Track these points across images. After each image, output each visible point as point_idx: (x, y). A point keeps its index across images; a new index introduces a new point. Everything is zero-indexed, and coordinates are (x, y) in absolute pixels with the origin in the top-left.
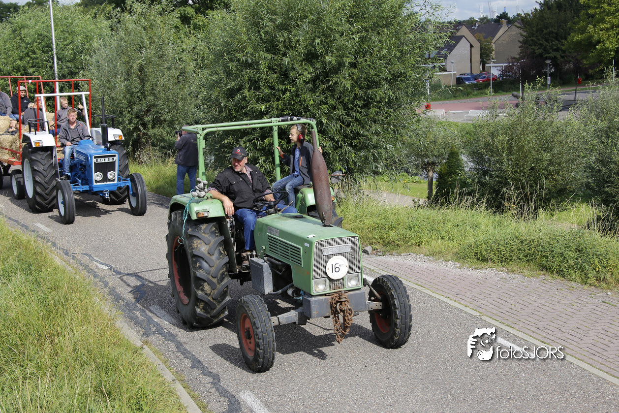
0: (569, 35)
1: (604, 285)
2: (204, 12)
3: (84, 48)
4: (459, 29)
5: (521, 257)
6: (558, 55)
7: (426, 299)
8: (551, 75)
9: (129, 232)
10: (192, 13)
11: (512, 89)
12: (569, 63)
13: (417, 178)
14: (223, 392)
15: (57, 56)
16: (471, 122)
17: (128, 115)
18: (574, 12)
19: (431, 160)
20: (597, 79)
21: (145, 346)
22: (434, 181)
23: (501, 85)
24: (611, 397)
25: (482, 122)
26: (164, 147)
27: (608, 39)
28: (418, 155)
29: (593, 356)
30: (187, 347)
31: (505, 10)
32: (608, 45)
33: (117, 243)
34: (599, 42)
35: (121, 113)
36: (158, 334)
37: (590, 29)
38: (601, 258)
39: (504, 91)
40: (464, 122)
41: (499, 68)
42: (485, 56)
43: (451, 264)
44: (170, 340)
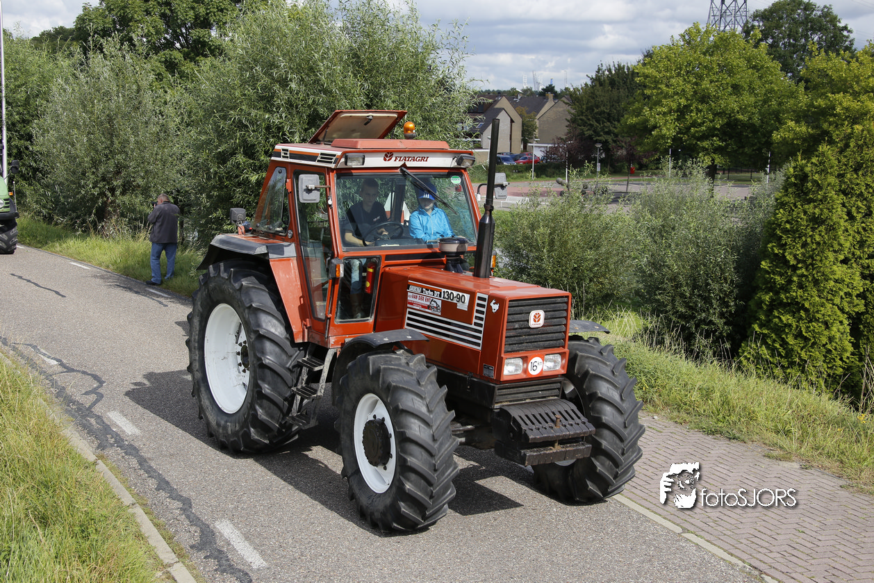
0: (623, 116)
1: (651, 407)
2: (194, 59)
3: (39, 91)
4: (499, 101)
6: (610, 138)
8: (601, 161)
9: (86, 321)
10: (180, 58)
11: (557, 174)
12: (622, 149)
14: (194, 520)
15: (6, 100)
16: (508, 210)
17: (93, 177)
18: (628, 90)
20: (651, 169)
21: (99, 461)
23: (544, 169)
24: (651, 537)
25: (521, 211)
26: (136, 219)
27: (665, 124)
29: (634, 490)
30: (153, 464)
31: (551, 82)
32: (664, 131)
33: (71, 334)
34: (655, 127)
35: (84, 174)
36: (117, 447)
37: (646, 111)
38: (649, 376)
39: (547, 176)
40: (500, 209)
41: (543, 149)
42: (527, 134)
44: (132, 455)
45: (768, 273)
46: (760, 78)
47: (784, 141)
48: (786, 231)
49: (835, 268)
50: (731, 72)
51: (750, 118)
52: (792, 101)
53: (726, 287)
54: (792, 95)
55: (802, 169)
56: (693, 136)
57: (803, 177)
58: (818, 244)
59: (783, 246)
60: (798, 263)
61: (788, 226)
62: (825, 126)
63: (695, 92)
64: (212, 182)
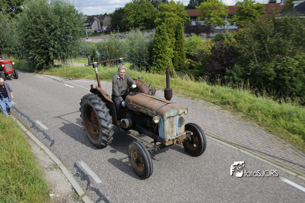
0: (122, 19)
4: (94, 18)
5: (111, 77)
6: (120, 24)
7: (86, 91)
8: (119, 29)
11: (109, 33)
12: (123, 26)
13: (85, 58)
14: (30, 121)
16: (98, 42)
18: (123, 13)
19: (88, 53)
22: (90, 59)
23: (106, 32)
25: (101, 42)
26: (9, 54)
27: (131, 20)
28: (84, 52)
32: (131, 22)
34: (129, 21)
37: (127, 17)
39: (107, 34)
42: (102, 25)
43: (93, 81)
45: (155, 51)
46: (150, 9)
47: (157, 22)
48: (157, 42)
49: (168, 49)
50: (144, 8)
51: (149, 18)
52: (157, 14)
53: (146, 55)
54: (157, 12)
55: (159, 28)
56: (138, 22)
57: (159, 30)
58: (164, 44)
59: (157, 45)
60: (161, 48)
61: (158, 41)
62: (164, 18)
63: (137, 13)
64: (25, 43)
